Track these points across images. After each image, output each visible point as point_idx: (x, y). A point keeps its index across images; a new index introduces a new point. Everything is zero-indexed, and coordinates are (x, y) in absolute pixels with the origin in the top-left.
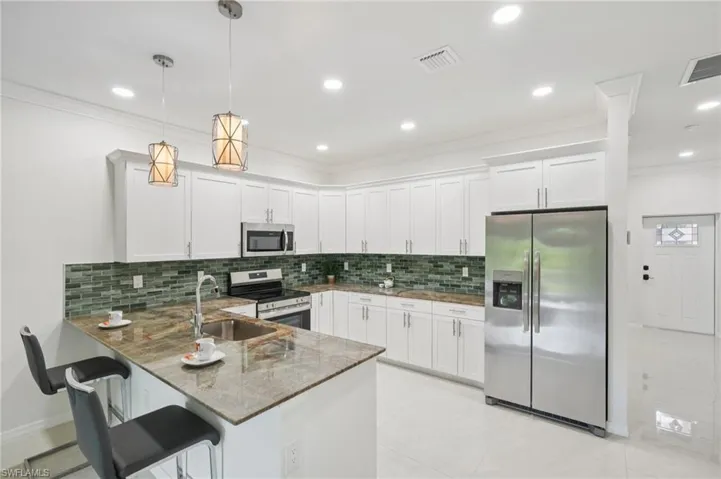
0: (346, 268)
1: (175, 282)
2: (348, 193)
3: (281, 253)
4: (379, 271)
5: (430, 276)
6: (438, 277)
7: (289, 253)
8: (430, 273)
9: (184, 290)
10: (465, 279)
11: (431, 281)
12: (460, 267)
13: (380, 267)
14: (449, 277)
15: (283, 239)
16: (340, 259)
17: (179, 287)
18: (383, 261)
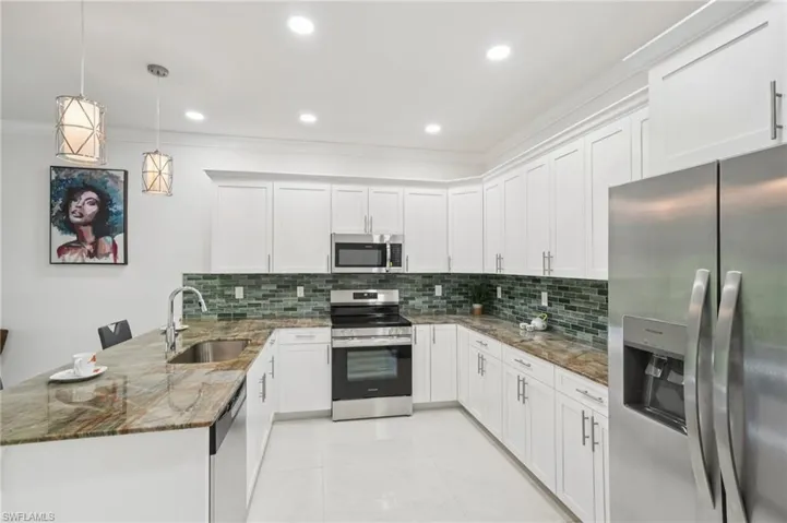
0: (499, 296)
1: (274, 296)
2: (487, 186)
3: (384, 270)
4: (534, 304)
7: (395, 270)
9: (283, 305)
13: (535, 297)
16: (492, 281)
17: (278, 301)
18: (537, 288)
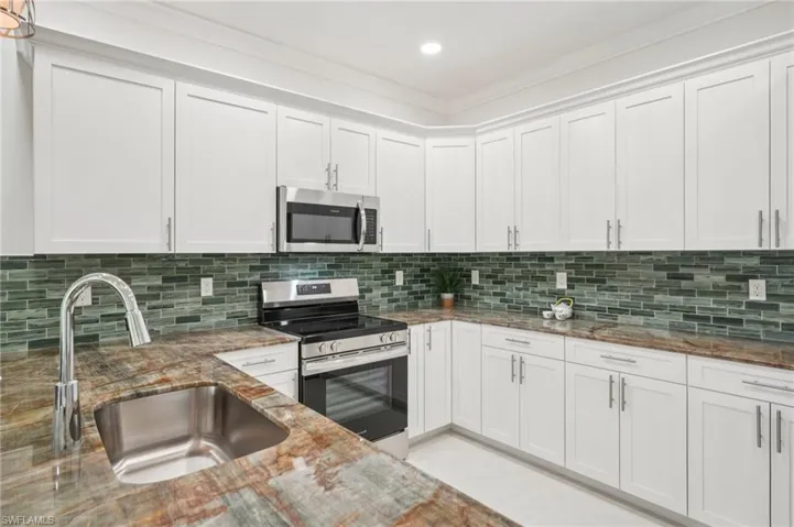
0: (475, 279)
1: (157, 297)
2: (481, 139)
3: (353, 248)
4: (541, 287)
5: (658, 298)
6: (680, 300)
7: (368, 248)
8: (658, 290)
9: (174, 313)
10: (754, 306)
11: (660, 307)
12: (741, 278)
13: (543, 279)
14: (710, 302)
15: (358, 220)
16: (465, 265)
17: (165, 307)
18: (548, 268)
